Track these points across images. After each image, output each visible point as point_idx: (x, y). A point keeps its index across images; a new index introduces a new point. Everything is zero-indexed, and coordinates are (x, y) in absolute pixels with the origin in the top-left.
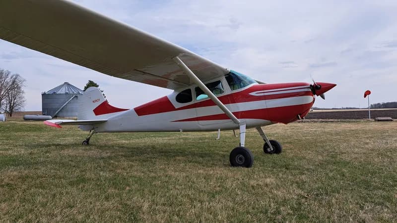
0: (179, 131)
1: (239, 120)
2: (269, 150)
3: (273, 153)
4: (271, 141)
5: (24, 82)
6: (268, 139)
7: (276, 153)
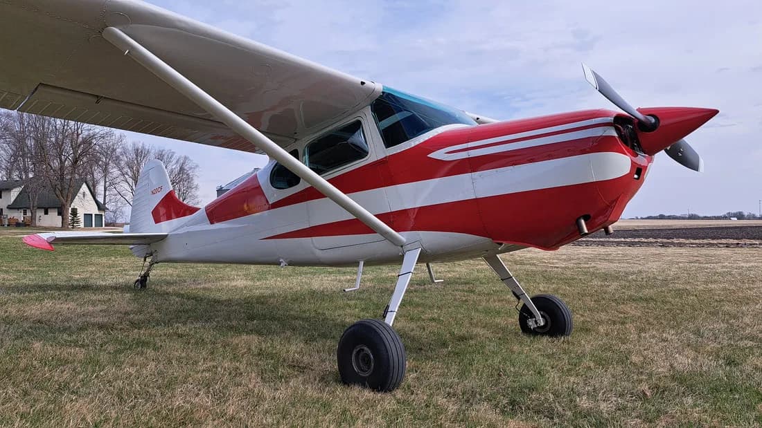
0: (279, 264)
1: (402, 236)
2: (531, 324)
3: (543, 334)
4: (537, 300)
5: (197, 169)
6: (529, 292)
7: (551, 336)
